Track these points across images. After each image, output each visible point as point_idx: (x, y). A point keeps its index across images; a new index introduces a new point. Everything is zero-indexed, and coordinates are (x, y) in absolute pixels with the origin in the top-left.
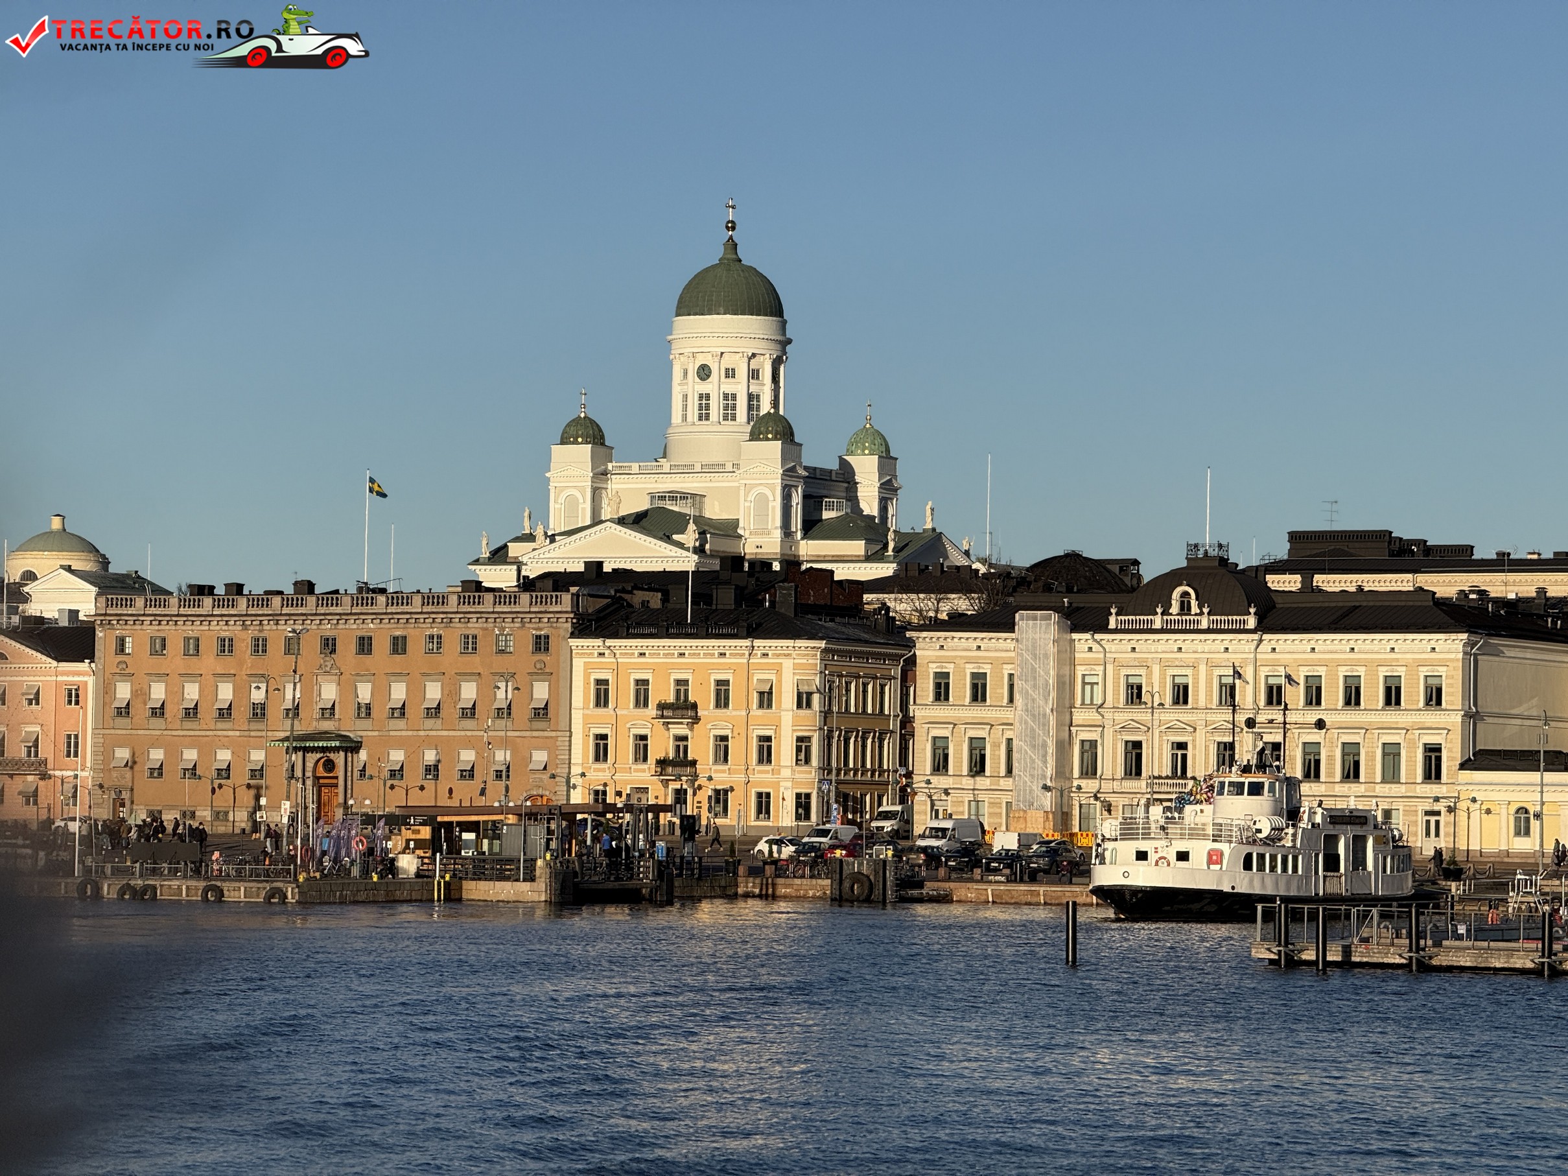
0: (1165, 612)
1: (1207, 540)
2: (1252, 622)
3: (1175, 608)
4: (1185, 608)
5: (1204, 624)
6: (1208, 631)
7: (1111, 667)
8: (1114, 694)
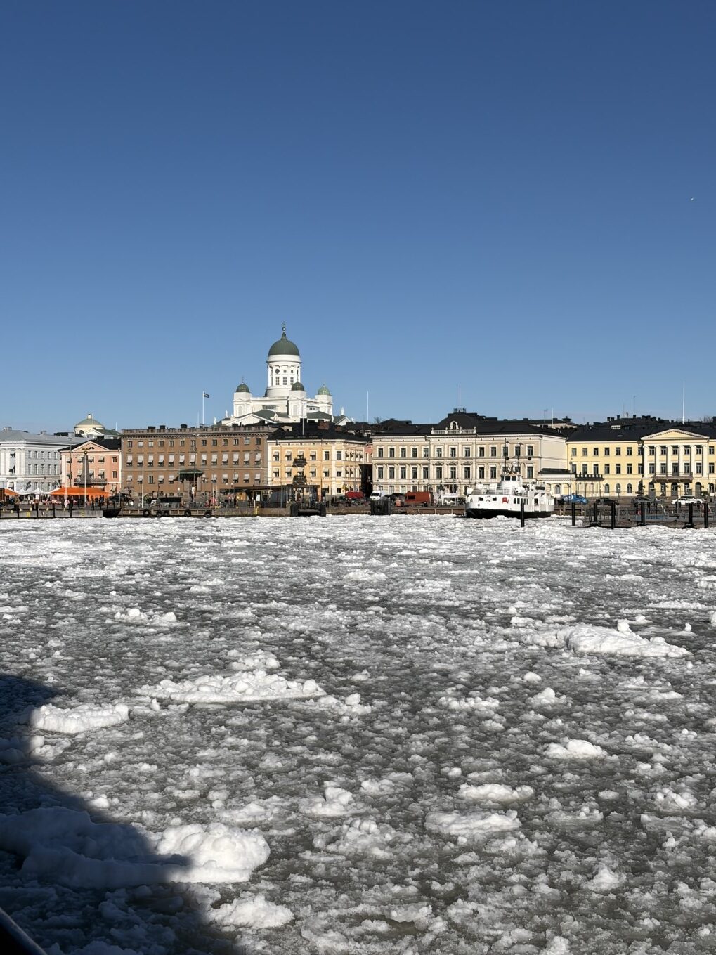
0: (449, 429)
1: (460, 408)
2: (475, 432)
3: (452, 428)
5: (460, 432)
6: (462, 434)
7: (432, 446)
8: (433, 453)
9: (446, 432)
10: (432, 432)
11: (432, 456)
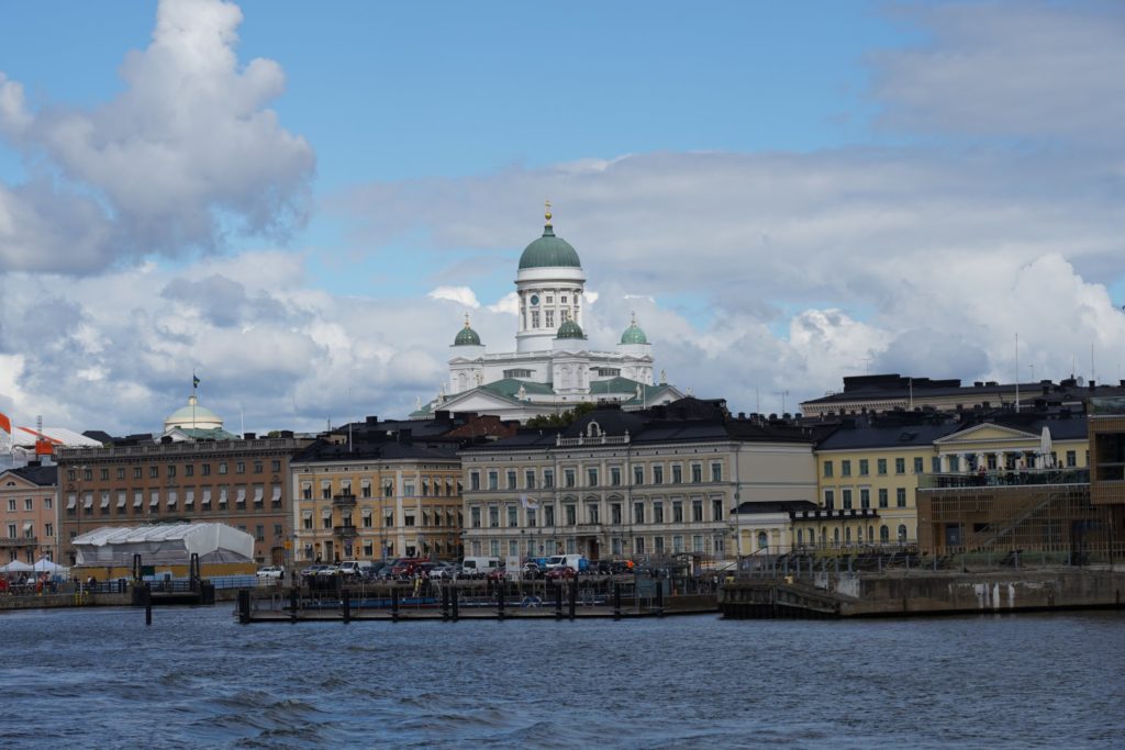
0: (585, 436)
2: (627, 440)
3: (590, 434)
4: (594, 434)
5: (603, 441)
6: (605, 445)
7: (558, 467)
8: (560, 481)
9: (581, 442)
10: (558, 444)
11: (558, 486)
